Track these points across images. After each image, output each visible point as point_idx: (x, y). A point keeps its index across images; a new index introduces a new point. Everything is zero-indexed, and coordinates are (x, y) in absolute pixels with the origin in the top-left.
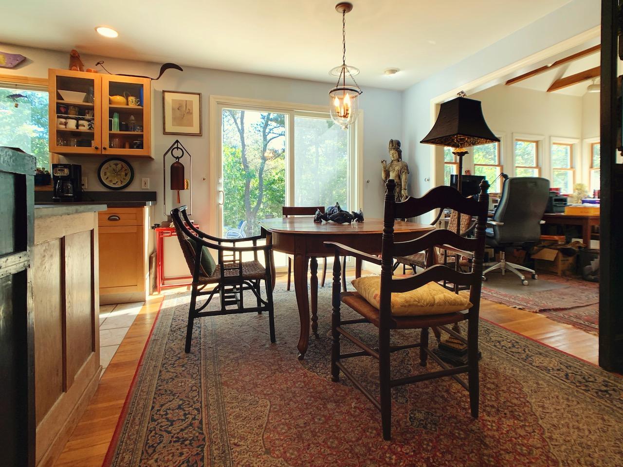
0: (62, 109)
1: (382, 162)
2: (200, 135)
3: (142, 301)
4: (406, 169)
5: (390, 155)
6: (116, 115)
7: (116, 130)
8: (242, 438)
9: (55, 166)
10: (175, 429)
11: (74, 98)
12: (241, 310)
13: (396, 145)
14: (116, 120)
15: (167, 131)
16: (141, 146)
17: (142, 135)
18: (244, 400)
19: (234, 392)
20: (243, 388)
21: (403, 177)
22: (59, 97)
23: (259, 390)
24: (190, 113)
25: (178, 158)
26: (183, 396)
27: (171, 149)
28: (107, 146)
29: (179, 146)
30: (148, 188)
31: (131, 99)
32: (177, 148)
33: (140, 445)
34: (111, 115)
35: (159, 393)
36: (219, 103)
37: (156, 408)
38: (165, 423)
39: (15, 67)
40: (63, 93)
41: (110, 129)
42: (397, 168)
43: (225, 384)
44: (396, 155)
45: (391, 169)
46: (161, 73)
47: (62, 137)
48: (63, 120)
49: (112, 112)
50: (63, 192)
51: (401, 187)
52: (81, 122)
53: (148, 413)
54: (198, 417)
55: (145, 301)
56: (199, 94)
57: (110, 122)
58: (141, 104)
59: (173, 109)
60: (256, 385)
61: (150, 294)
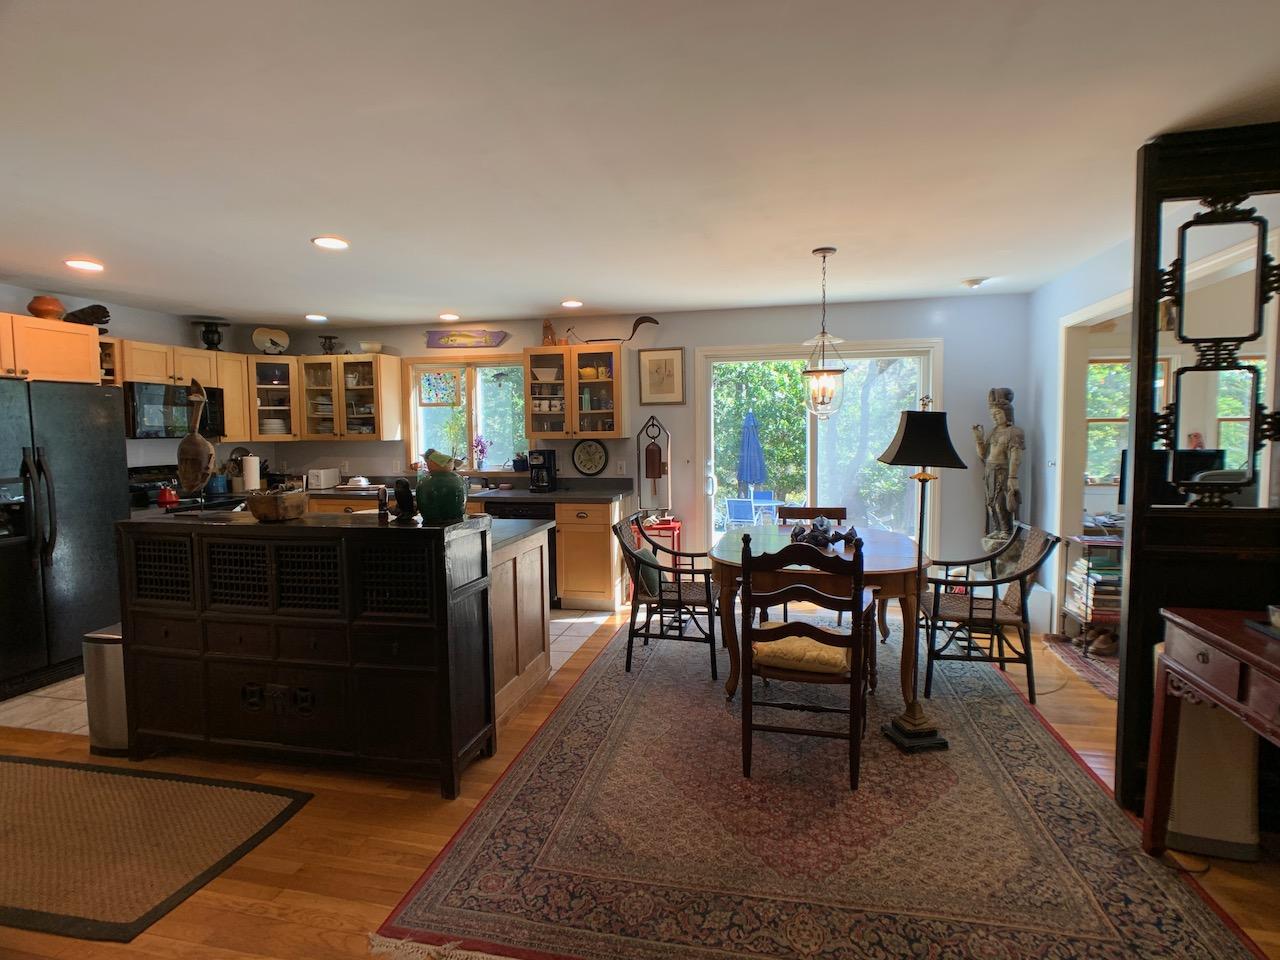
0: (535, 390)
1: (976, 428)
2: (683, 403)
3: (610, 611)
4: (1020, 441)
5: (991, 417)
6: (586, 390)
7: (587, 409)
8: (633, 743)
9: (531, 453)
10: (588, 725)
11: (547, 376)
12: (680, 638)
13: (1003, 399)
14: (586, 397)
15: (644, 401)
16: (611, 427)
17: (612, 413)
18: (651, 719)
19: (647, 712)
20: (657, 711)
21: (1012, 455)
22: (535, 377)
23: (669, 715)
24: (671, 375)
25: (653, 438)
26: (605, 705)
27: (646, 427)
28: (577, 429)
29: (655, 422)
30: (624, 473)
31: (602, 369)
32: (653, 425)
33: (562, 728)
34: (581, 392)
35: (589, 698)
36: (707, 357)
37: (583, 707)
38: (584, 718)
39: (497, 345)
40: (538, 371)
41: (581, 409)
42: (1002, 439)
43: (645, 704)
44: (1001, 416)
45: (992, 441)
46: (634, 331)
47: (536, 421)
48: (537, 402)
49: (582, 387)
50: (538, 481)
51: (1008, 474)
52: (553, 402)
53: (575, 710)
54: (609, 722)
55: (614, 611)
56: (681, 349)
57: (581, 399)
58: (611, 376)
59: (651, 373)
60: (669, 711)
61: (623, 604)
